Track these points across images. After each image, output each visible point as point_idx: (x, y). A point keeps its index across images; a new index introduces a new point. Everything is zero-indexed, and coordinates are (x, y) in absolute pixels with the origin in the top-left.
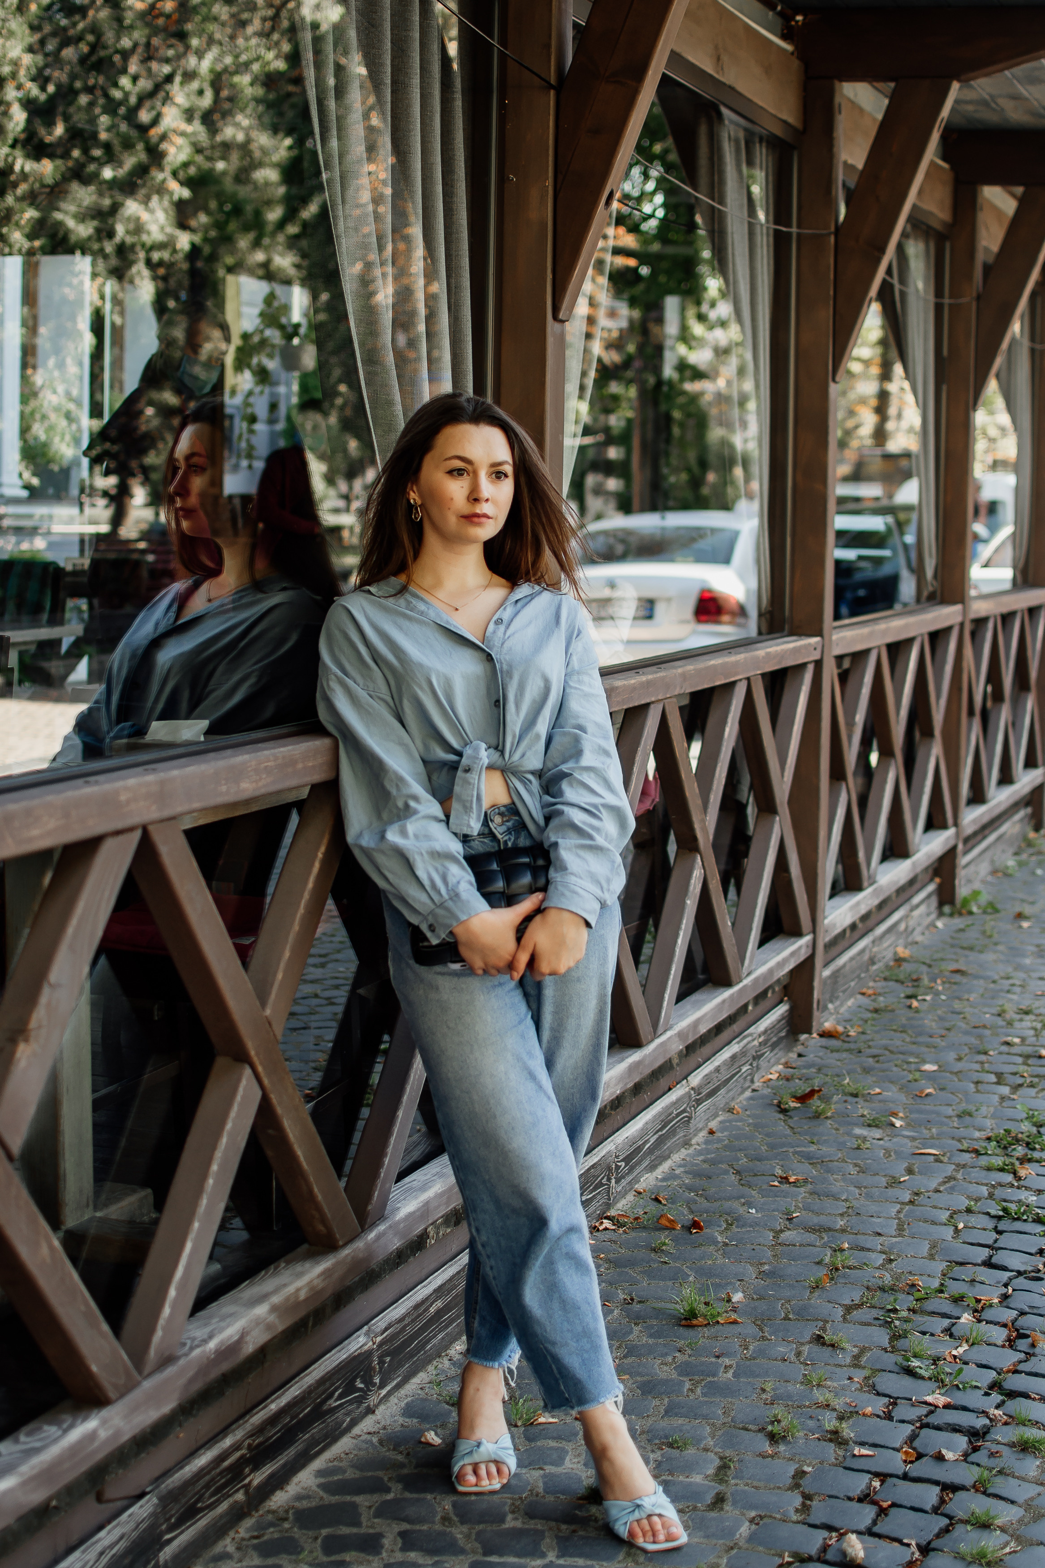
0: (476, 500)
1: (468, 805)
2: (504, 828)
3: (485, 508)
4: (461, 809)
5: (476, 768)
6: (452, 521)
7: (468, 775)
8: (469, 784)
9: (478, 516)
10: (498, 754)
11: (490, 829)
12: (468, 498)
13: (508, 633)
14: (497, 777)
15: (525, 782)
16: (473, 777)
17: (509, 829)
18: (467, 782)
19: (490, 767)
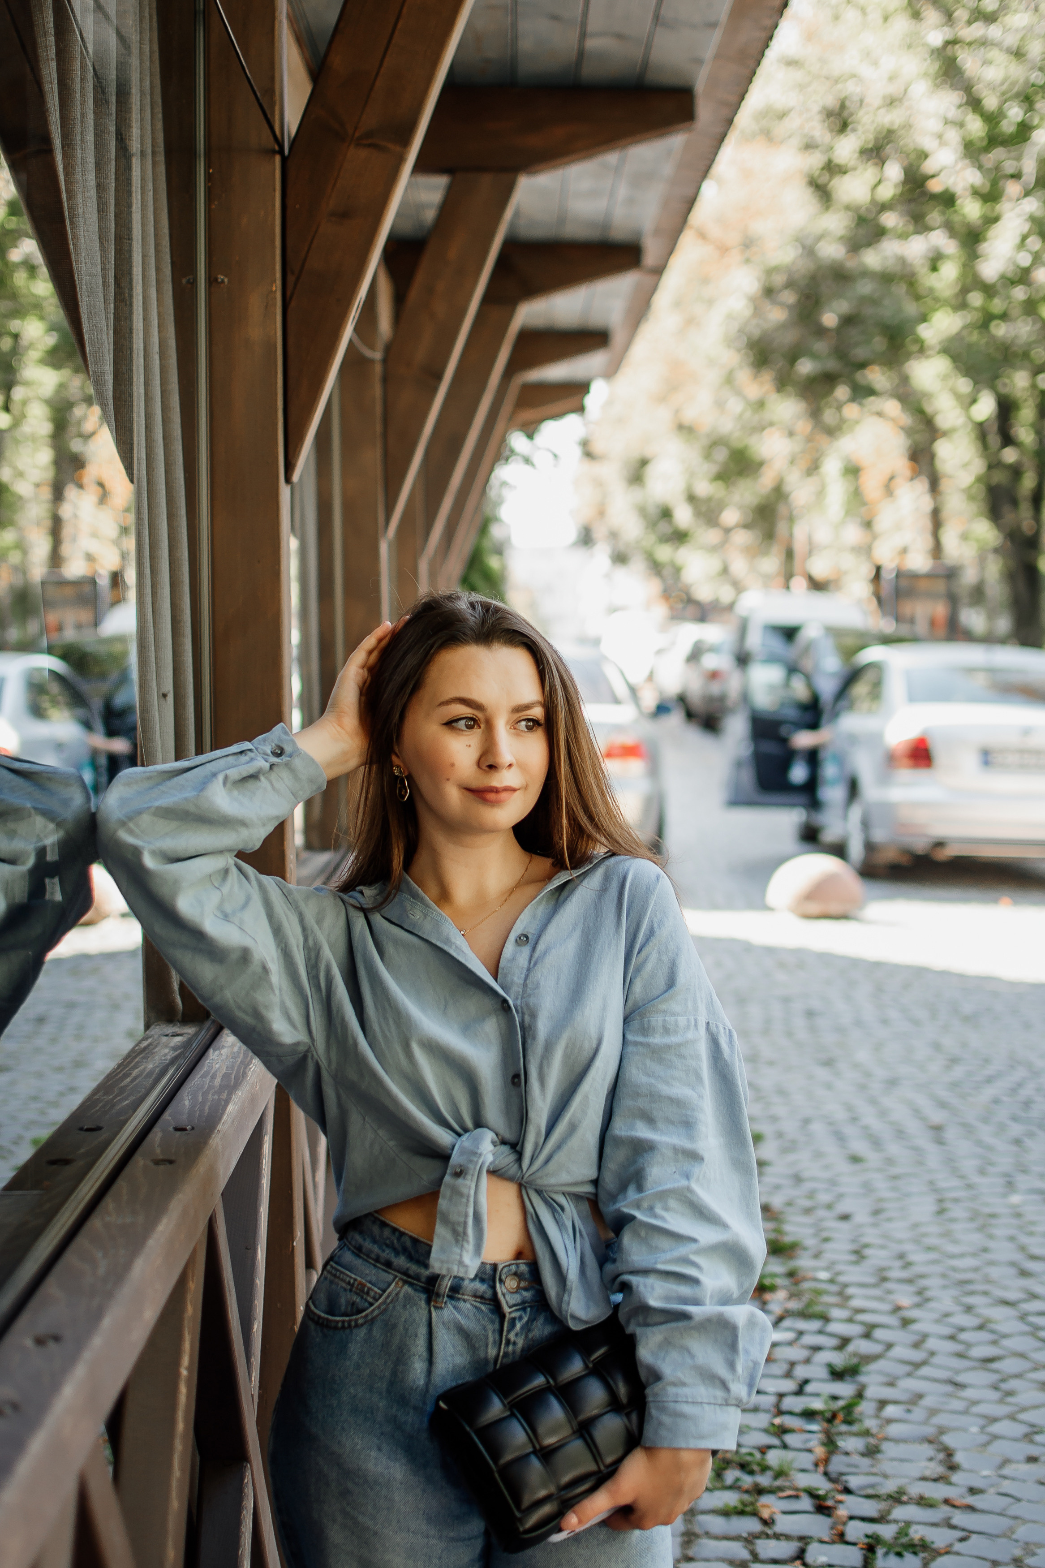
0: (492, 767)
1: (460, 1229)
2: (516, 1299)
3: (506, 778)
4: (449, 1236)
5: (473, 1170)
6: (453, 797)
7: (460, 1181)
8: (461, 1195)
9: (496, 791)
10: (512, 1158)
11: (495, 1294)
12: (479, 764)
13: (537, 954)
14: (508, 1193)
15: (555, 1209)
16: (467, 1184)
17: (523, 1302)
18: (457, 1193)
19: (494, 1172)
